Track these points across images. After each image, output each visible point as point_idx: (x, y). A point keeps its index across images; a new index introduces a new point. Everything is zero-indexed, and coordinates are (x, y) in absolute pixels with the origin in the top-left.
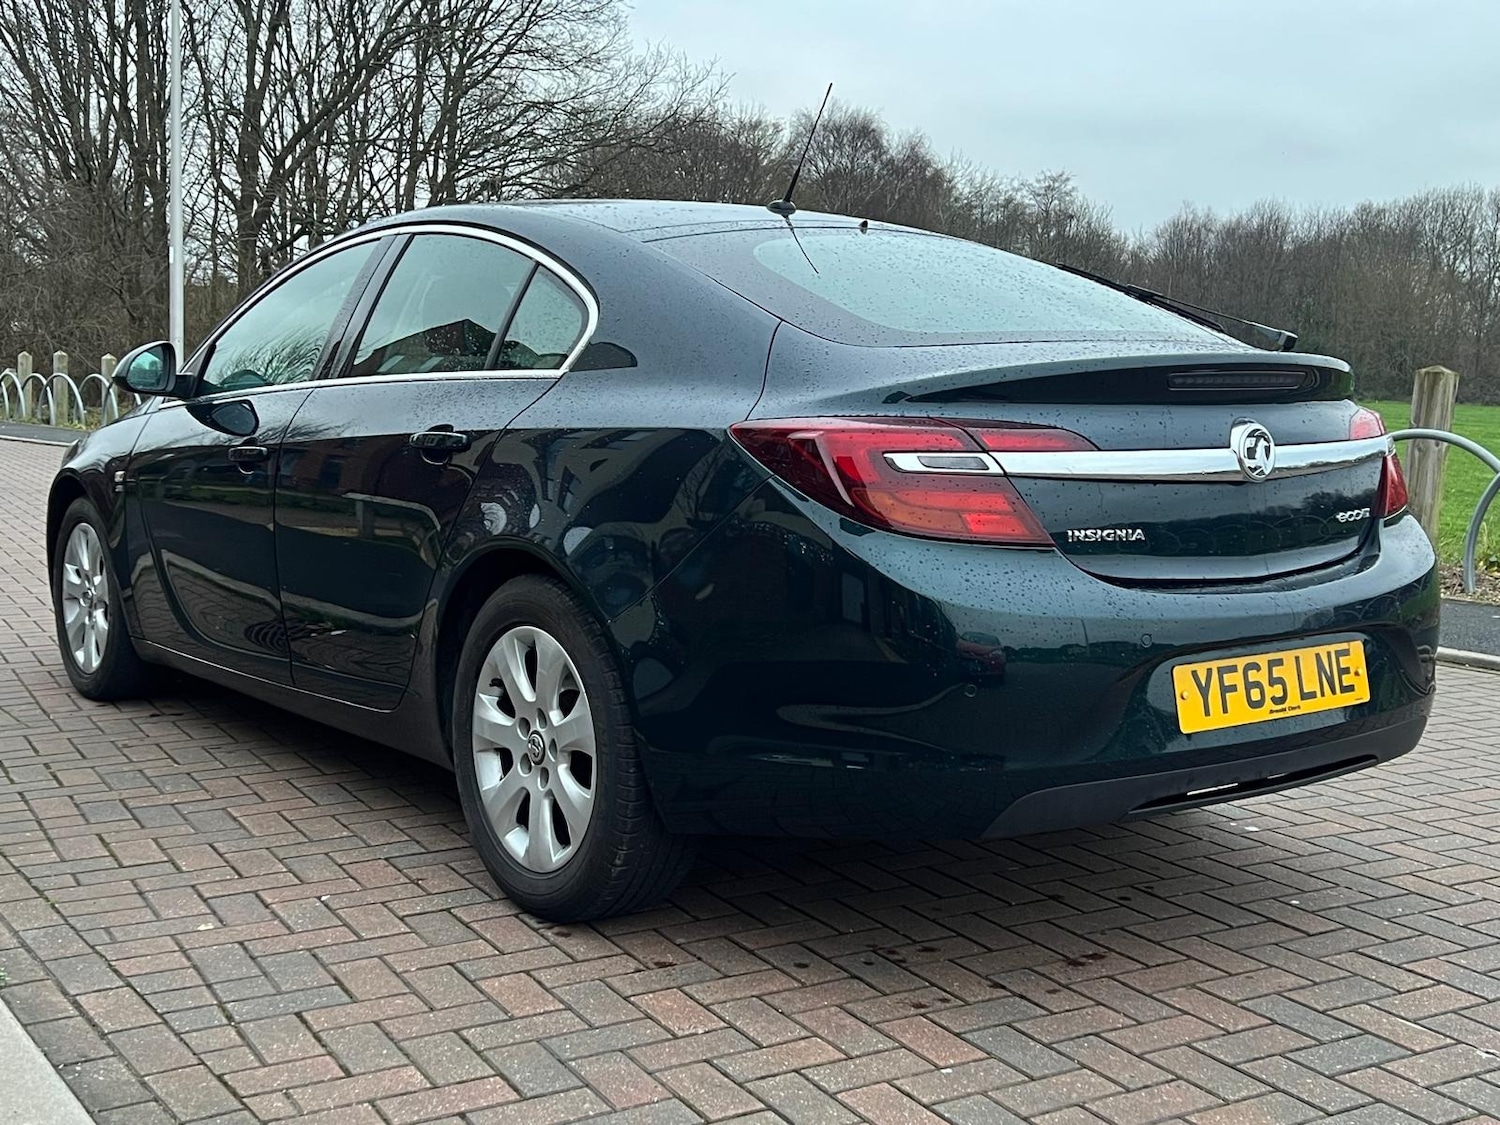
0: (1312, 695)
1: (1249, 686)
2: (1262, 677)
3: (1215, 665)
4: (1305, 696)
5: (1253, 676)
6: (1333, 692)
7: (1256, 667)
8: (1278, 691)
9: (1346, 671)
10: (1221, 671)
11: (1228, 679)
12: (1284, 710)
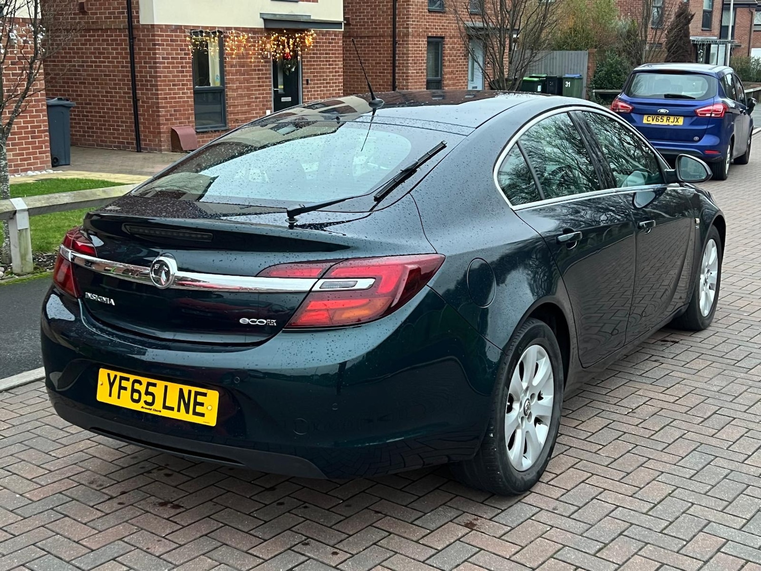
0: (172, 409)
1: (134, 390)
2: (142, 388)
3: (119, 374)
4: (165, 407)
5: (137, 386)
6: (187, 412)
7: (140, 383)
8: (149, 399)
9: (202, 404)
10: (122, 378)
11: (124, 383)
12: (151, 409)
